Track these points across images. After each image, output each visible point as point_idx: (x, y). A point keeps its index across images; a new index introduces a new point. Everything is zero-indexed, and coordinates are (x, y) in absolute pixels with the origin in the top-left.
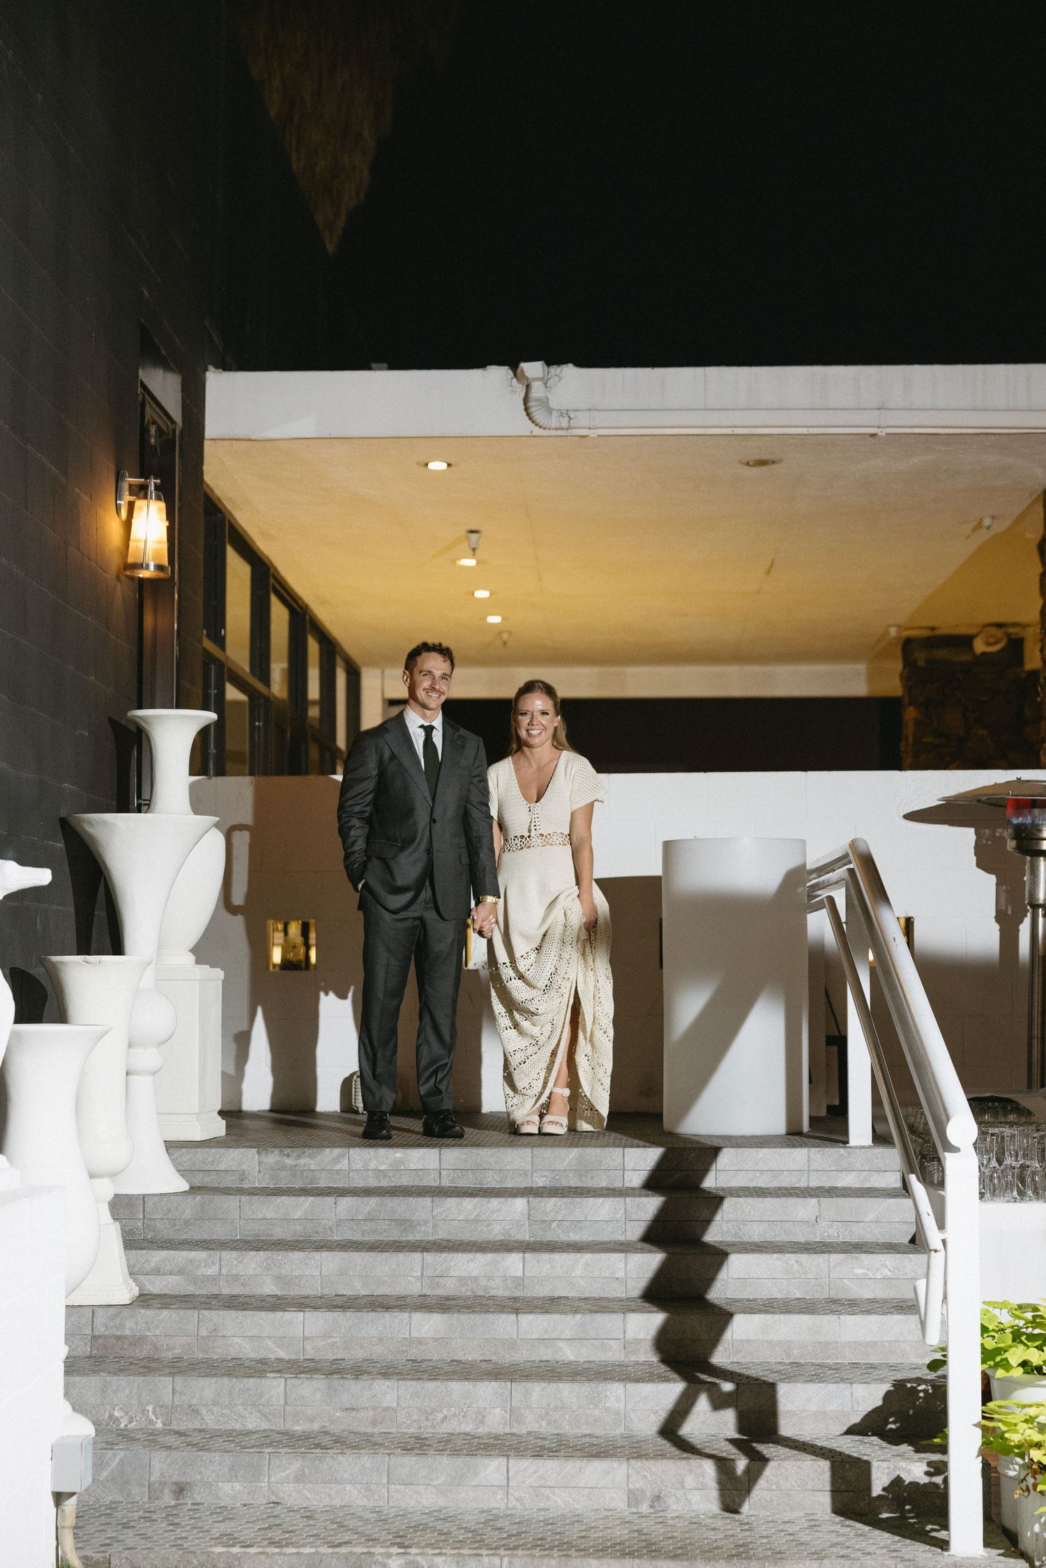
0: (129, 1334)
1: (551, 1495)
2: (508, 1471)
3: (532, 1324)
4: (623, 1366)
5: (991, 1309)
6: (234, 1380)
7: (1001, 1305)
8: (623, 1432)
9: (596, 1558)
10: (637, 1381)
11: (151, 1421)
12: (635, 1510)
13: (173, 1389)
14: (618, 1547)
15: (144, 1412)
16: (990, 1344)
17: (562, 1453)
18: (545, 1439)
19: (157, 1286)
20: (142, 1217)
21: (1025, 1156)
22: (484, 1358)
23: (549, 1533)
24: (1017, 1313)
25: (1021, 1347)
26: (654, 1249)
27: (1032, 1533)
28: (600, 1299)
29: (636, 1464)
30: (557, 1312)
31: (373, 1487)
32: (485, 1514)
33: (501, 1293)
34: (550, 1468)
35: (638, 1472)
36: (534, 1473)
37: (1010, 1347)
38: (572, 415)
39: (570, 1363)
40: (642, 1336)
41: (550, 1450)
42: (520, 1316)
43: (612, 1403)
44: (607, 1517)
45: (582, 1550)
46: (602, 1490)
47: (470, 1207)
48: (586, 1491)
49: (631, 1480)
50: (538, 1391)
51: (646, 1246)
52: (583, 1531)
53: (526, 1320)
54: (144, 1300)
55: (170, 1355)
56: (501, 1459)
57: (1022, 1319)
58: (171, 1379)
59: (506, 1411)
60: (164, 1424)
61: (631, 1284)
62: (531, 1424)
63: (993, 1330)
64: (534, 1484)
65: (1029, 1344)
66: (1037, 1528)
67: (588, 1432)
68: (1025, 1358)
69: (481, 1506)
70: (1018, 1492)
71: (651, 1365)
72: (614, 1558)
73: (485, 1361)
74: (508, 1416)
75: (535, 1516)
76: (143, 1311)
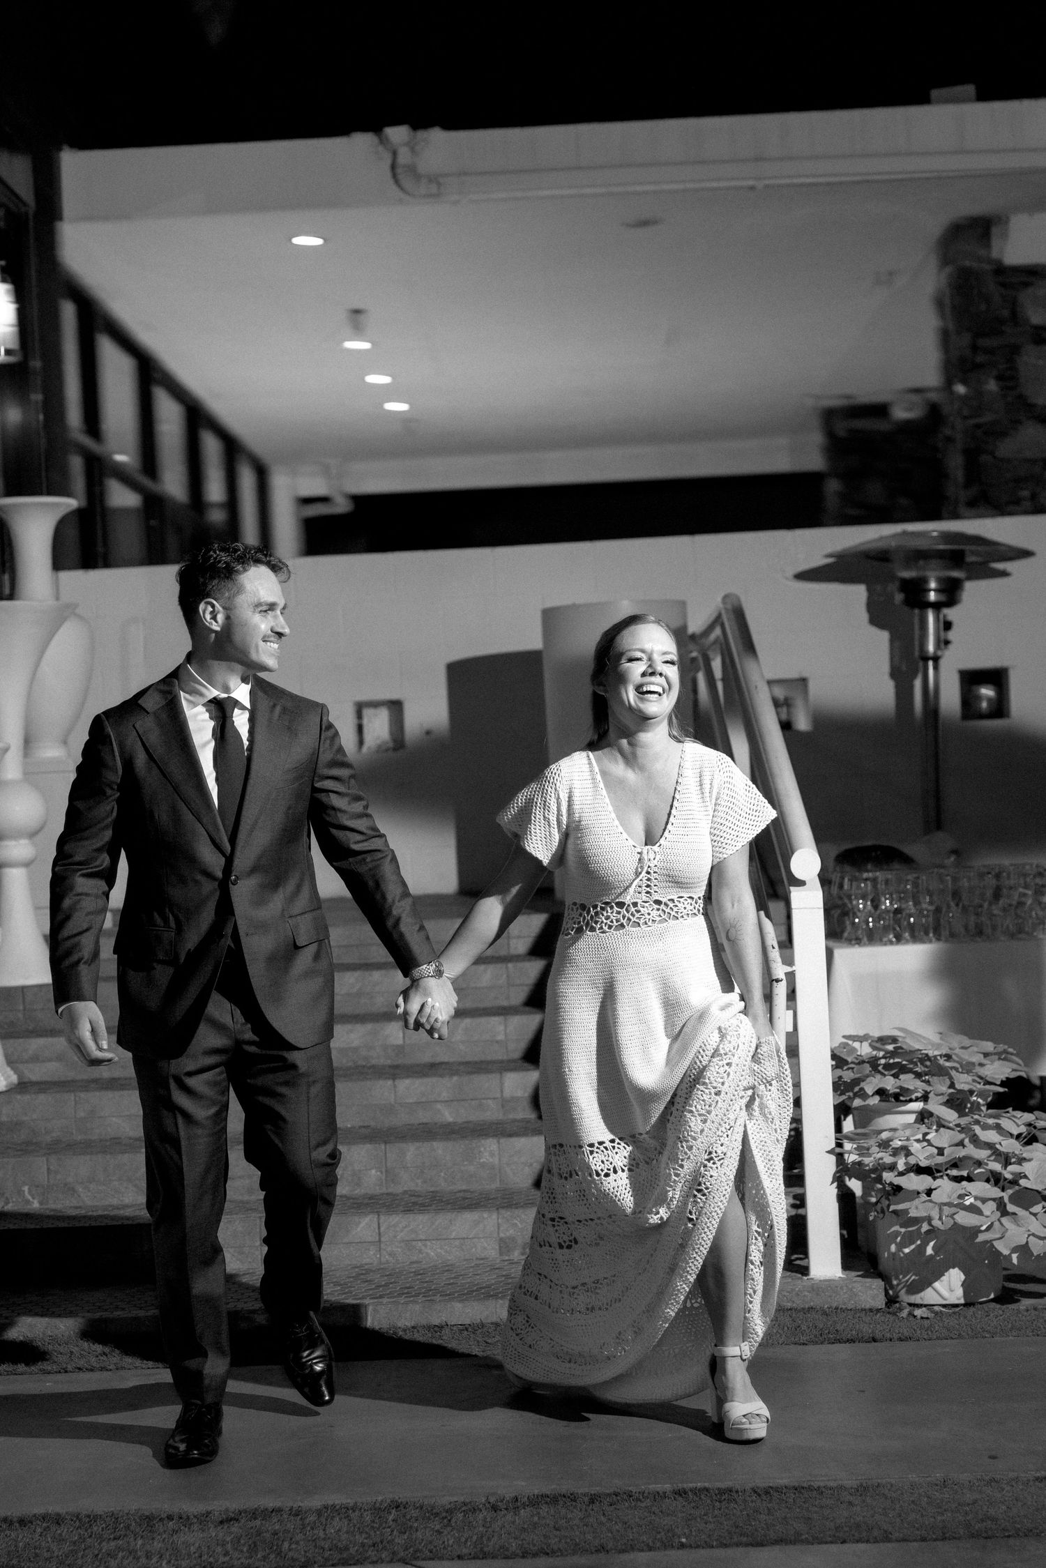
0: (6, 1119)
1: (423, 1248)
2: (379, 1228)
3: (410, 1089)
4: (500, 1124)
5: (850, 1042)
6: (108, 1157)
7: (861, 1039)
8: (498, 1186)
9: (460, 1302)
10: (510, 1136)
11: (28, 1202)
12: (507, 1258)
13: (48, 1169)
14: (483, 1291)
15: (20, 1192)
16: (848, 1076)
17: (434, 1207)
18: (419, 1196)
19: (36, 1073)
20: (21, 1008)
21: (900, 899)
22: (361, 1124)
23: (418, 1282)
24: (878, 1045)
25: (879, 1076)
26: (534, 1010)
27: (888, 1253)
28: (482, 1062)
29: (507, 1213)
30: (435, 1075)
31: (246, 1250)
32: (357, 1270)
33: (383, 1061)
34: (420, 1222)
35: (508, 1220)
36: (405, 1227)
37: (868, 1076)
38: (441, 180)
39: (449, 1124)
40: (519, 1093)
41: (423, 1205)
42: (397, 1082)
43: (486, 1158)
44: (477, 1265)
45: (446, 1295)
46: (474, 1240)
47: (352, 980)
48: (457, 1243)
49: (502, 1229)
50: (412, 1151)
51: (527, 1009)
52: (452, 1278)
53: (404, 1084)
54: (22, 1086)
55: (48, 1139)
56: (371, 1216)
57: (882, 1050)
58: (45, 1159)
59: (382, 1173)
60: (41, 1203)
61: (512, 1046)
62: (407, 1183)
63: (852, 1063)
64: (407, 1238)
65: (886, 1073)
66: (893, 1248)
67: (464, 1187)
68: (881, 1086)
69: (354, 1262)
70: (872, 1214)
71: (528, 1121)
72: (478, 1300)
73: (364, 1127)
74: (384, 1178)
75: (406, 1268)
76: (19, 1097)
